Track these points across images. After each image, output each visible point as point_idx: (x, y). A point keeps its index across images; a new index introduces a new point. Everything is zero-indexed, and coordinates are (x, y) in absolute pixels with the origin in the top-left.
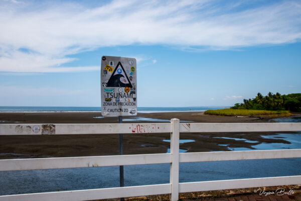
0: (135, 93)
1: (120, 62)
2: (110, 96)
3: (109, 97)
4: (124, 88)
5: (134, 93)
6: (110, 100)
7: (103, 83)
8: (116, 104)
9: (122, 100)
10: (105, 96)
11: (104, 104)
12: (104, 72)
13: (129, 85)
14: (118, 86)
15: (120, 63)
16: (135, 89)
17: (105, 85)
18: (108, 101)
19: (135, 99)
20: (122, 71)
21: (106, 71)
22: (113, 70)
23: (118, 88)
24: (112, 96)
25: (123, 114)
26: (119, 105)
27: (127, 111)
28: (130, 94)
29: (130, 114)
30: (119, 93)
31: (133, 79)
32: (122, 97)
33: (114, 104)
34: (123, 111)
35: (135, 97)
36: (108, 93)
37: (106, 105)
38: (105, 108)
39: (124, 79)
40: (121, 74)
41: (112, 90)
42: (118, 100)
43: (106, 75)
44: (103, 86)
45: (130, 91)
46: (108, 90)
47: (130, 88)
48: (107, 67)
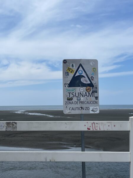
0: (97, 92)
1: (80, 64)
2: (71, 96)
4: (85, 88)
5: (96, 92)
7: (65, 84)
8: (77, 103)
9: (82, 99)
10: (67, 96)
11: (66, 103)
12: (66, 74)
13: (91, 85)
14: (79, 86)
15: (81, 65)
16: (96, 88)
17: (67, 86)
19: (97, 98)
20: (83, 72)
21: (68, 73)
23: (79, 88)
24: (73, 96)
25: (84, 112)
26: (80, 103)
27: (88, 109)
28: (92, 93)
29: (92, 112)
30: (80, 93)
31: (94, 79)
32: (83, 97)
33: (75, 102)
34: (85, 109)
35: (97, 96)
36: (70, 93)
37: (68, 103)
38: (66, 107)
39: (86, 79)
40: (82, 75)
41: (73, 90)
42: (80, 99)
43: (68, 76)
44: (65, 86)
45: (91, 90)
46: (69, 90)
47: (91, 88)
48: (69, 69)
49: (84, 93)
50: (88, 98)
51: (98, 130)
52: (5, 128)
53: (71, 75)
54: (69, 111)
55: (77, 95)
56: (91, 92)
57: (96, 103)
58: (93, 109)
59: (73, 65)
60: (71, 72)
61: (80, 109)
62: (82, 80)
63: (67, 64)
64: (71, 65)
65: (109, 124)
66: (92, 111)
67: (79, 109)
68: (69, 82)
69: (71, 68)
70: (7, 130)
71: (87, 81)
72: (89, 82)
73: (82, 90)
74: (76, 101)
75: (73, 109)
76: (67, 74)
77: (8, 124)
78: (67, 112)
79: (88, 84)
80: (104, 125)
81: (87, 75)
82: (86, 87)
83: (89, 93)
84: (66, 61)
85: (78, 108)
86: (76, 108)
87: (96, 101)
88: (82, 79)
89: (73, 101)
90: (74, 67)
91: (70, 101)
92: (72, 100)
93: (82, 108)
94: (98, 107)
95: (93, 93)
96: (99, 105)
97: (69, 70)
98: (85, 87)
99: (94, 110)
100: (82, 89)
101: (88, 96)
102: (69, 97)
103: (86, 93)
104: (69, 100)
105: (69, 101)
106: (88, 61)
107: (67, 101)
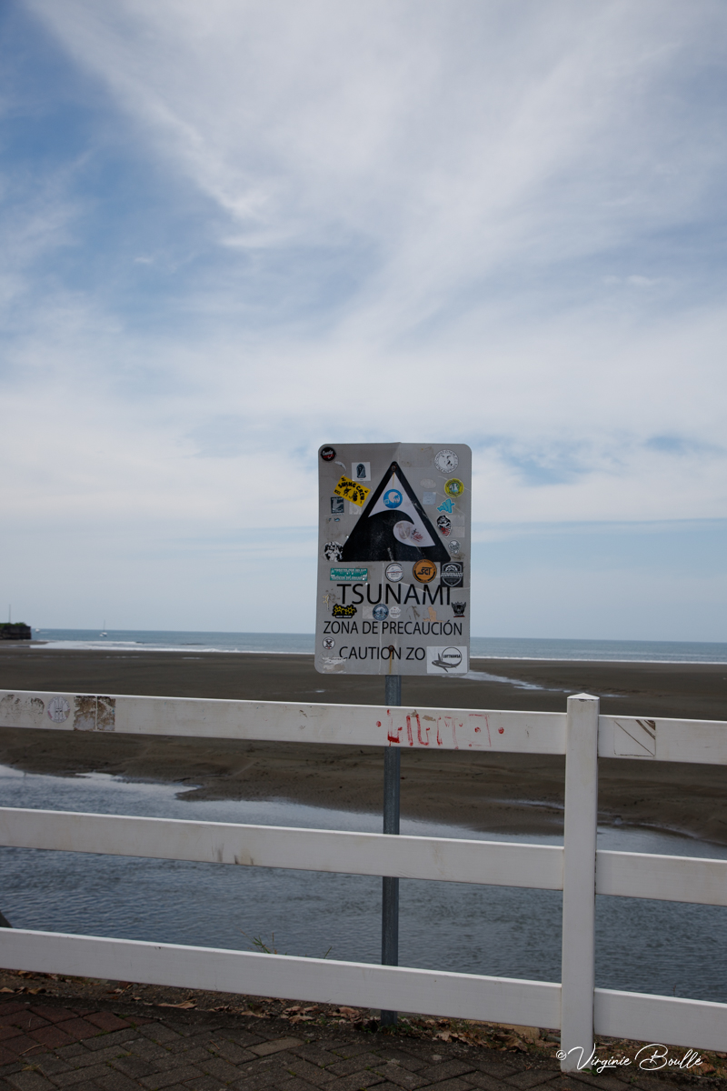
0: (461, 585)
1: (394, 463)
2: (351, 597)
3: (348, 602)
4: (409, 565)
5: (460, 583)
6: (351, 611)
7: (325, 549)
8: (373, 627)
9: (395, 612)
10: (331, 597)
13: (437, 553)
14: (384, 557)
15: (395, 469)
19: (460, 609)
20: (405, 496)
21: (341, 501)
22: (368, 497)
23: (383, 564)
24: (359, 599)
25: (400, 667)
28: (440, 588)
29: (433, 670)
30: (388, 586)
31: (453, 528)
32: (399, 602)
33: (367, 626)
35: (461, 601)
37: (336, 629)
38: (329, 643)
39: (413, 527)
40: (398, 509)
41: (359, 575)
42: (384, 610)
43: (340, 515)
44: (328, 558)
45: (438, 576)
46: (344, 574)
47: (438, 564)
48: (344, 485)
49: (405, 587)
50: (420, 608)
52: (72, 717)
53: (355, 510)
54: (337, 661)
55: (374, 598)
56: (434, 585)
57: (459, 630)
58: (442, 659)
59: (361, 468)
60: (355, 498)
62: (399, 531)
63: (337, 462)
64: (355, 466)
65: (480, 723)
66: (438, 663)
67: (380, 655)
69: (354, 479)
70: (80, 728)
71: (418, 537)
72: (429, 542)
73: (397, 572)
74: (370, 617)
75: (353, 653)
76: (336, 505)
77: (83, 703)
78: (330, 664)
79: (423, 549)
80: (457, 727)
81: (420, 511)
82: (414, 563)
84: (334, 454)
86: (369, 651)
87: (458, 621)
88: (400, 526)
89: (355, 618)
90: (368, 478)
92: (352, 615)
94: (463, 650)
95: (445, 590)
96: (467, 642)
97: (347, 491)
98: (411, 560)
99: (445, 660)
100: (396, 568)
101: (421, 601)
102: (340, 603)
103: (412, 586)
104: (339, 614)
105: (340, 621)
106: (428, 452)
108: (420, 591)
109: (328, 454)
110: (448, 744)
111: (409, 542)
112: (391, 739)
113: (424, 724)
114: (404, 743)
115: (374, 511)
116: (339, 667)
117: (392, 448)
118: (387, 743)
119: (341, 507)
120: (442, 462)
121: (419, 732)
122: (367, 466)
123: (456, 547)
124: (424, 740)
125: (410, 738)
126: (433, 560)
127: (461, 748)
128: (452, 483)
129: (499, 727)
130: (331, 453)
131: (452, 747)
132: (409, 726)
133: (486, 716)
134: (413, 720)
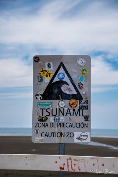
1: (62, 63)
2: (46, 114)
3: (44, 115)
4: (67, 101)
6: (46, 119)
7: (36, 95)
8: (54, 125)
9: (62, 119)
10: (38, 113)
11: (36, 126)
12: (38, 78)
13: (78, 97)
14: (58, 98)
15: (62, 65)
17: (39, 98)
18: (42, 120)
19: (87, 118)
20: (66, 75)
21: (41, 77)
22: (52, 75)
23: (58, 101)
24: (48, 114)
25: (64, 140)
26: (59, 126)
27: (72, 135)
28: (79, 110)
29: (77, 141)
30: (59, 109)
31: (84, 87)
32: (64, 115)
33: (51, 124)
34: (66, 136)
35: (87, 115)
36: (43, 109)
37: (40, 126)
38: (37, 131)
39: (69, 87)
40: (63, 80)
43: (41, 83)
44: (37, 99)
46: (43, 105)
47: (78, 101)
48: (43, 71)
49: (66, 109)
50: (72, 117)
51: (77, 170)
53: (47, 80)
54: (40, 138)
55: (54, 113)
56: (77, 109)
57: (86, 126)
59: (49, 65)
60: (47, 76)
61: (59, 135)
63: (40, 62)
64: (47, 64)
65: (95, 162)
66: (79, 138)
67: (57, 135)
68: (42, 92)
69: (47, 69)
71: (71, 91)
72: (74, 92)
74: (53, 121)
75: (46, 135)
76: (40, 79)
78: (38, 139)
79: (73, 95)
80: (86, 163)
81: (72, 81)
82: (69, 100)
83: (74, 110)
84: (39, 59)
85: (55, 134)
86: (52, 134)
87: (86, 122)
88: (64, 87)
89: (47, 121)
90: (52, 68)
91: (43, 123)
92: (46, 120)
93: (61, 133)
94: (88, 133)
95: (81, 110)
96: (89, 130)
97: (44, 73)
98: (68, 99)
99: (81, 137)
100: (62, 102)
101: (72, 115)
102: (41, 116)
103: (69, 109)
105: (41, 123)
106: (75, 58)
107: (39, 122)
108: (72, 111)
109: (36, 59)
110: (83, 170)
111: (67, 92)
112: (61, 168)
113: (74, 162)
114: (66, 170)
115: (54, 81)
116: (41, 140)
117: (61, 57)
118: (59, 170)
119: (42, 80)
120: (80, 62)
121: (72, 165)
122: (51, 64)
123: (85, 94)
124: (74, 169)
125: (68, 168)
126: (76, 99)
127: (88, 171)
128: (83, 70)
129: (102, 164)
130: (37, 59)
131: (84, 171)
132: (68, 163)
133: (97, 159)
134: (69, 161)
